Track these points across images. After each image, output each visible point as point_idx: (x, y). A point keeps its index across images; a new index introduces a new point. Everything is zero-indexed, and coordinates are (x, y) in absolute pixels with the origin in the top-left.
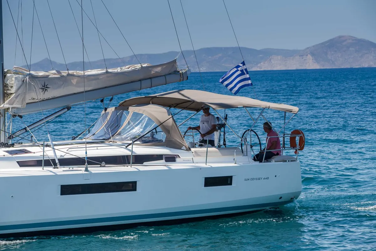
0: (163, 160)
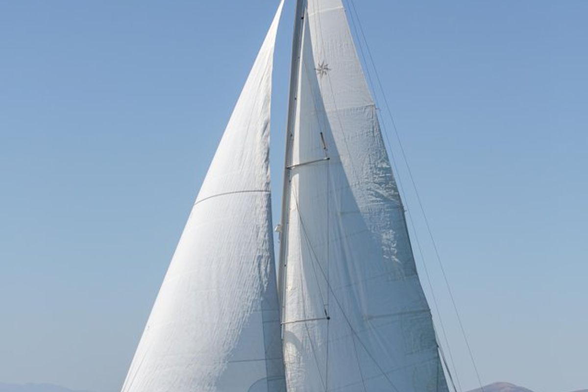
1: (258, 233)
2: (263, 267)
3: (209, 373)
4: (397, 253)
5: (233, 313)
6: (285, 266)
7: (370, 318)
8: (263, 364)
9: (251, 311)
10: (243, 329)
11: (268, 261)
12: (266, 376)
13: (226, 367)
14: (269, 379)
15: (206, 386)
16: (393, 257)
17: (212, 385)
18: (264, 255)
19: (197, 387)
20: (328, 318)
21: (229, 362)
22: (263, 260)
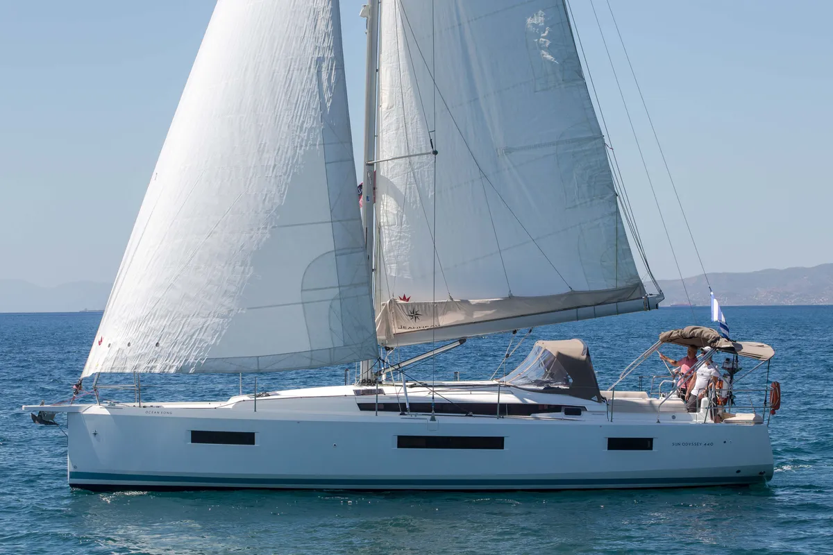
0: (560, 411)
1: (316, 20)
2: (324, 76)
3: (242, 246)
4: (549, 46)
5: (279, 150)
6: (377, 70)
7: (508, 151)
8: (328, 228)
9: (306, 146)
10: (294, 174)
11: (332, 66)
12: (333, 249)
13: (268, 236)
14: (338, 253)
15: (237, 267)
16: (543, 52)
17: (246, 265)
18: (326, 56)
19: (224, 267)
20: (435, 153)
21: (274, 227)
22: (324, 65)
